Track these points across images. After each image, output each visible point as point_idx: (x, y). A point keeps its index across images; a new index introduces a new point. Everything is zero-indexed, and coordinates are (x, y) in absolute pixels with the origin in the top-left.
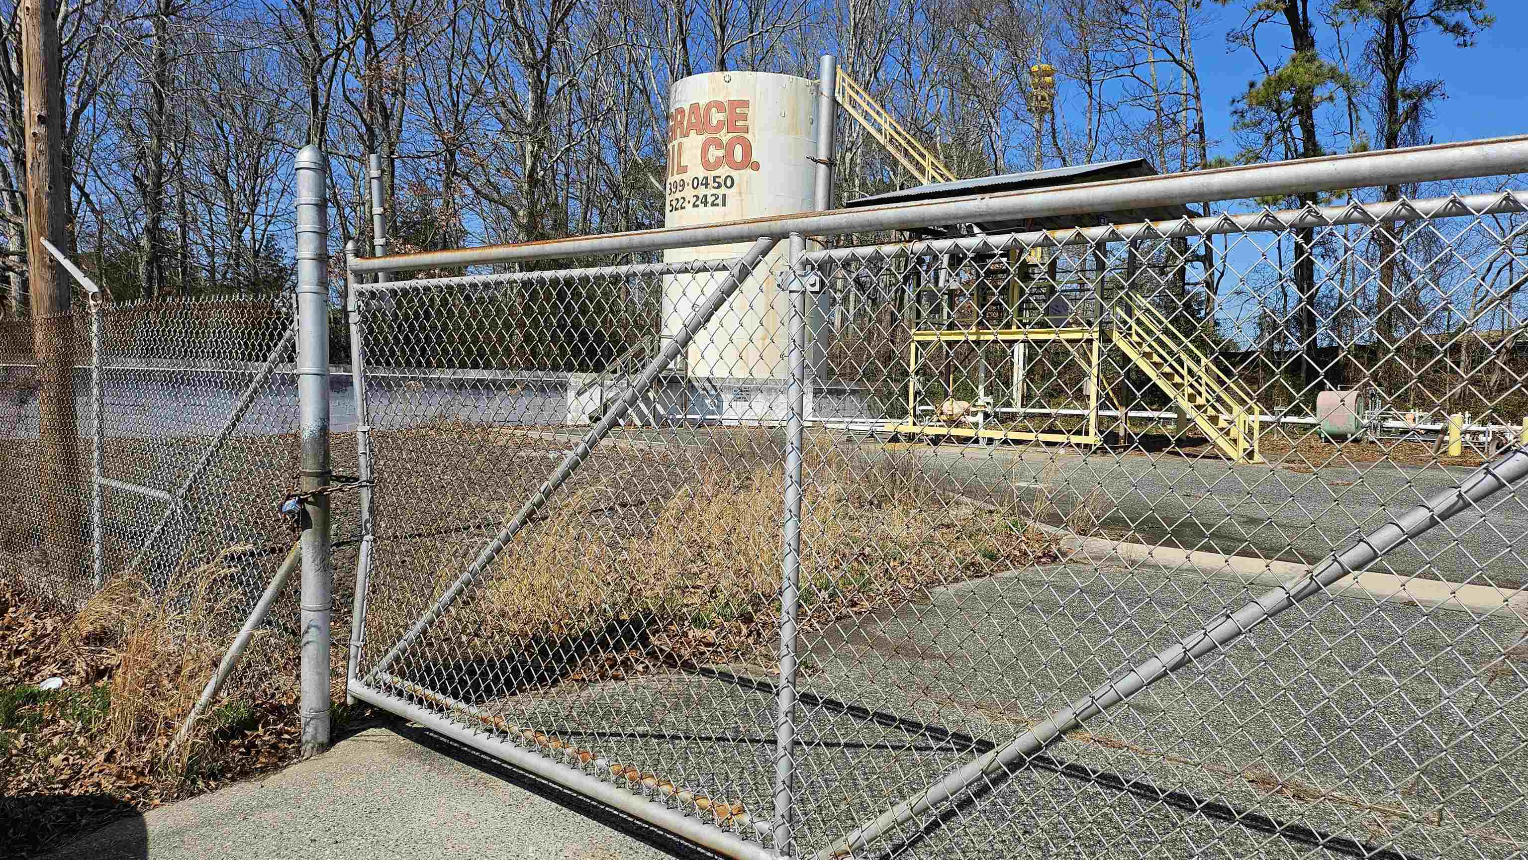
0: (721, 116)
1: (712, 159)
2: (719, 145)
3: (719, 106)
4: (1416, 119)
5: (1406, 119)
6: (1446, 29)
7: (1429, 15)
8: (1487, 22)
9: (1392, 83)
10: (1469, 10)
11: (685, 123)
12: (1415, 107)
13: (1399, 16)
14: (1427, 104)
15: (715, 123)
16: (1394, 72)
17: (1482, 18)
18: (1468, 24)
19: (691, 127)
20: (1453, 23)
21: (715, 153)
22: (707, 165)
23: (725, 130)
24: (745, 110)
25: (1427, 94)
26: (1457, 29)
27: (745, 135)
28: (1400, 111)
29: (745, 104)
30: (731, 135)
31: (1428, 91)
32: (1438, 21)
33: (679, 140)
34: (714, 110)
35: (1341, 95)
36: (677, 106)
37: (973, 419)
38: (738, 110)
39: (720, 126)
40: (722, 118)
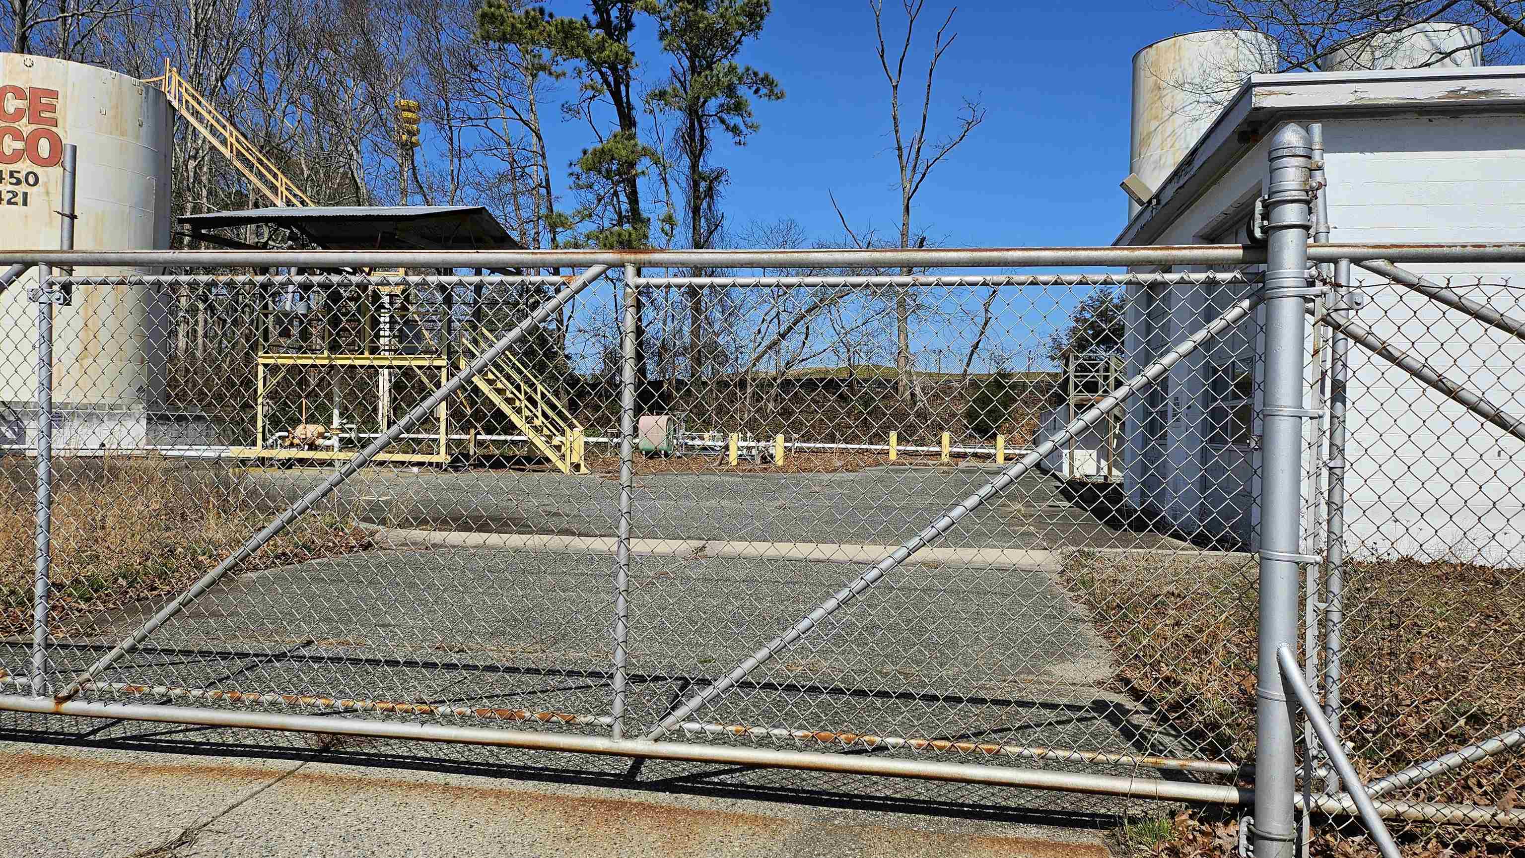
0: (21, 104)
1: (8, 151)
2: (17, 135)
3: (18, 93)
4: (711, 197)
5: (705, 196)
6: (727, 128)
7: (716, 115)
8: (753, 127)
9: (694, 166)
10: (742, 116)
12: (710, 188)
13: (696, 112)
14: (720, 187)
15: (11, 110)
16: (695, 157)
17: (750, 124)
18: (742, 127)
20: (732, 125)
21: (11, 145)
23: (25, 120)
24: (54, 101)
25: (717, 177)
26: (735, 130)
27: (54, 129)
28: (701, 190)
29: (54, 94)
30: (34, 127)
31: (718, 176)
32: (723, 121)
35: (654, 170)
37: (328, 443)
38: (44, 100)
39: (18, 114)
40: (21, 106)
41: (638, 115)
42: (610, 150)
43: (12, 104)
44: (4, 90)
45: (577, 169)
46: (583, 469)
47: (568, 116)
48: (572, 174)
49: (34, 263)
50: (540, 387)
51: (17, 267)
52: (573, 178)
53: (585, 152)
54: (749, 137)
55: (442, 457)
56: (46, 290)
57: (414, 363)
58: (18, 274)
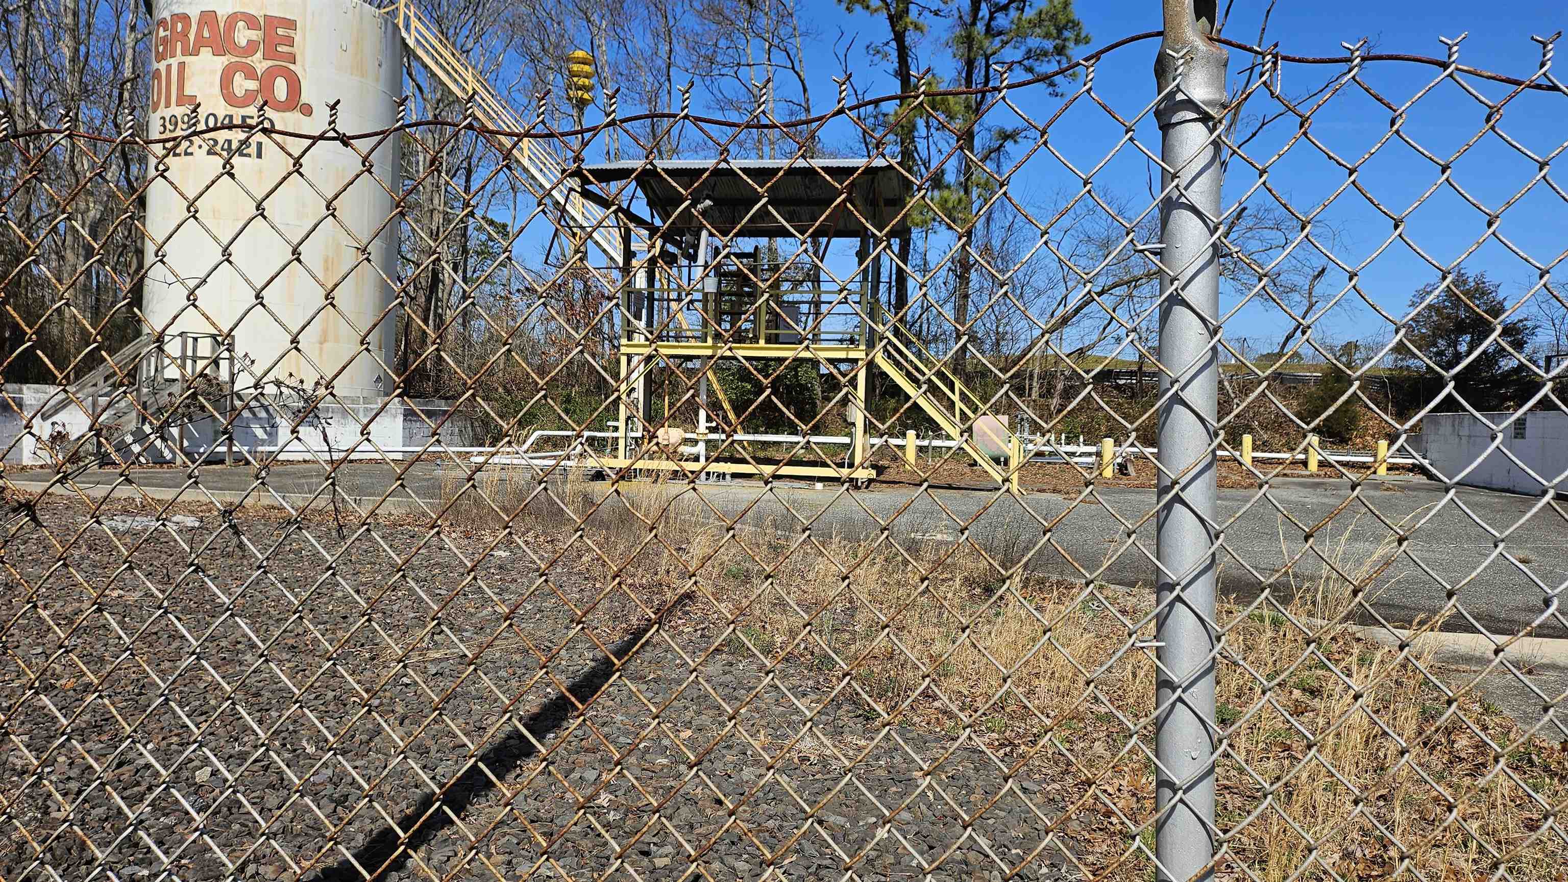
0: (255, 35)
1: (239, 92)
2: (250, 73)
3: (251, 22)
11: (192, 37)
15: (243, 43)
19: (201, 42)
21: (242, 85)
22: (229, 98)
23: (259, 55)
24: (292, 33)
27: (292, 67)
29: (291, 24)
30: (270, 63)
33: (180, 58)
34: (241, 24)
36: (177, 9)
38: (280, 31)
39: (251, 49)
40: (254, 38)
43: (243, 35)
44: (233, 19)
50: (958, 385)
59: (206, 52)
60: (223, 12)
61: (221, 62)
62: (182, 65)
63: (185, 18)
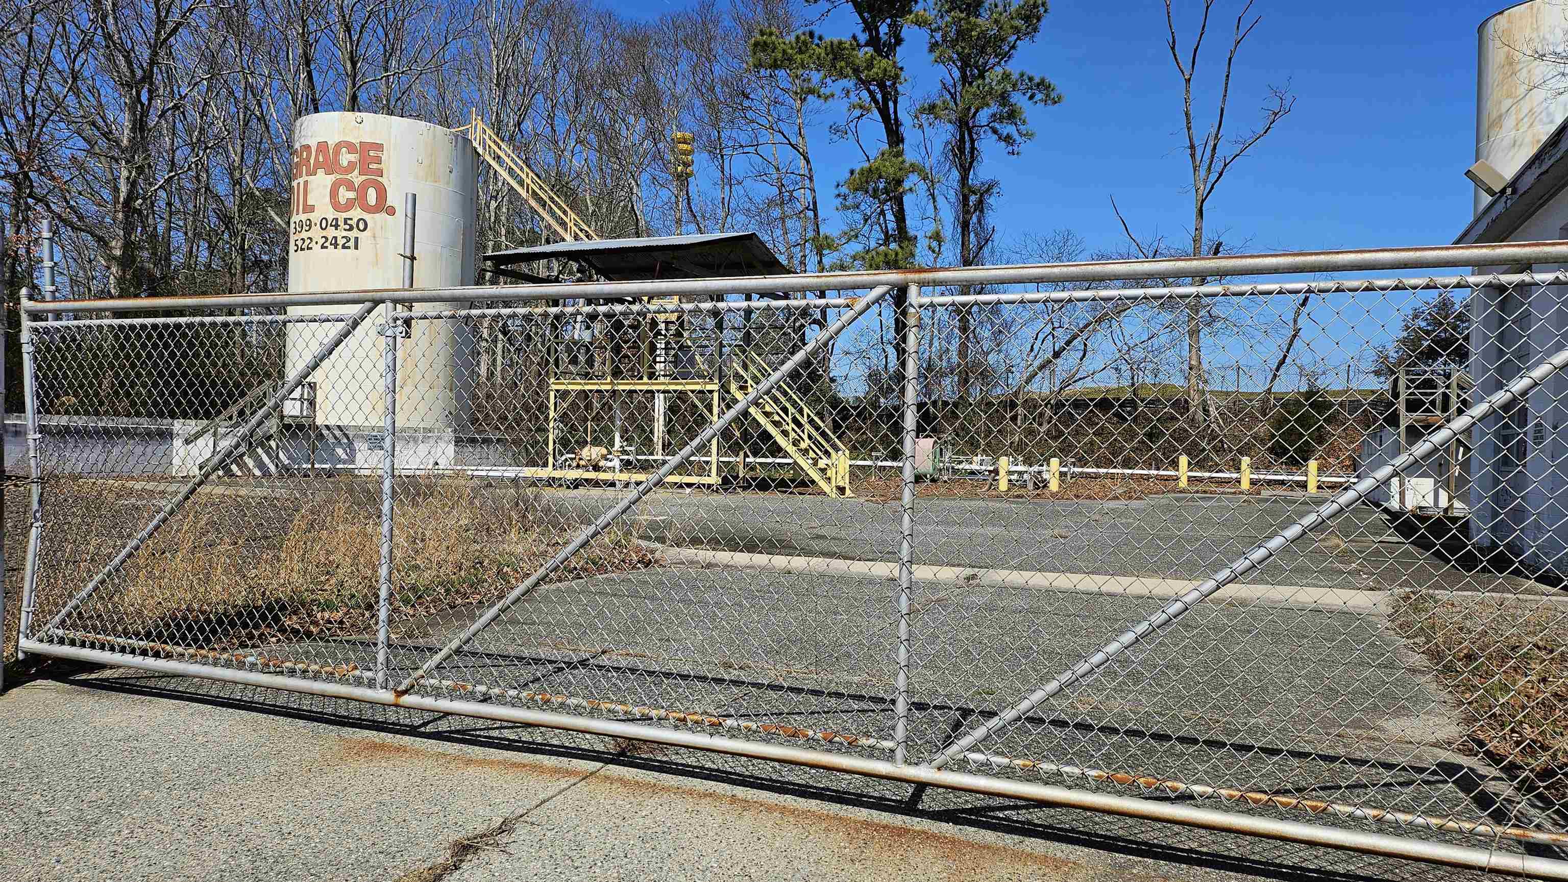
0: (353, 157)
1: (343, 201)
2: (350, 186)
3: (351, 148)
4: (982, 211)
5: (975, 210)
6: (1000, 138)
7: (988, 125)
8: (1029, 135)
9: (964, 179)
10: (1016, 124)
12: (981, 202)
13: (967, 123)
14: (991, 200)
15: (345, 164)
16: (965, 171)
17: (1025, 132)
18: (1016, 136)
19: (318, 165)
20: (1005, 134)
21: (345, 195)
22: (336, 206)
23: (356, 172)
24: (380, 154)
25: (988, 190)
26: (1008, 139)
27: (379, 179)
28: (971, 204)
29: (379, 147)
30: (364, 177)
31: (989, 188)
32: (995, 131)
33: (305, 178)
34: (344, 150)
35: (922, 187)
36: (305, 142)
37: (609, 464)
38: (372, 153)
39: (351, 166)
40: (353, 160)
41: (907, 130)
42: (877, 169)
43: (346, 158)
44: (339, 146)
45: (844, 190)
46: (848, 492)
47: (835, 137)
48: (839, 195)
49: (383, 301)
50: (806, 410)
51: (368, 305)
52: (840, 199)
53: (852, 172)
54: (1024, 147)
55: (714, 479)
56: (391, 325)
57: (689, 387)
58: (369, 311)
59: (320, 172)
60: (331, 143)
61: (329, 180)
62: (306, 182)
63: (308, 147)
